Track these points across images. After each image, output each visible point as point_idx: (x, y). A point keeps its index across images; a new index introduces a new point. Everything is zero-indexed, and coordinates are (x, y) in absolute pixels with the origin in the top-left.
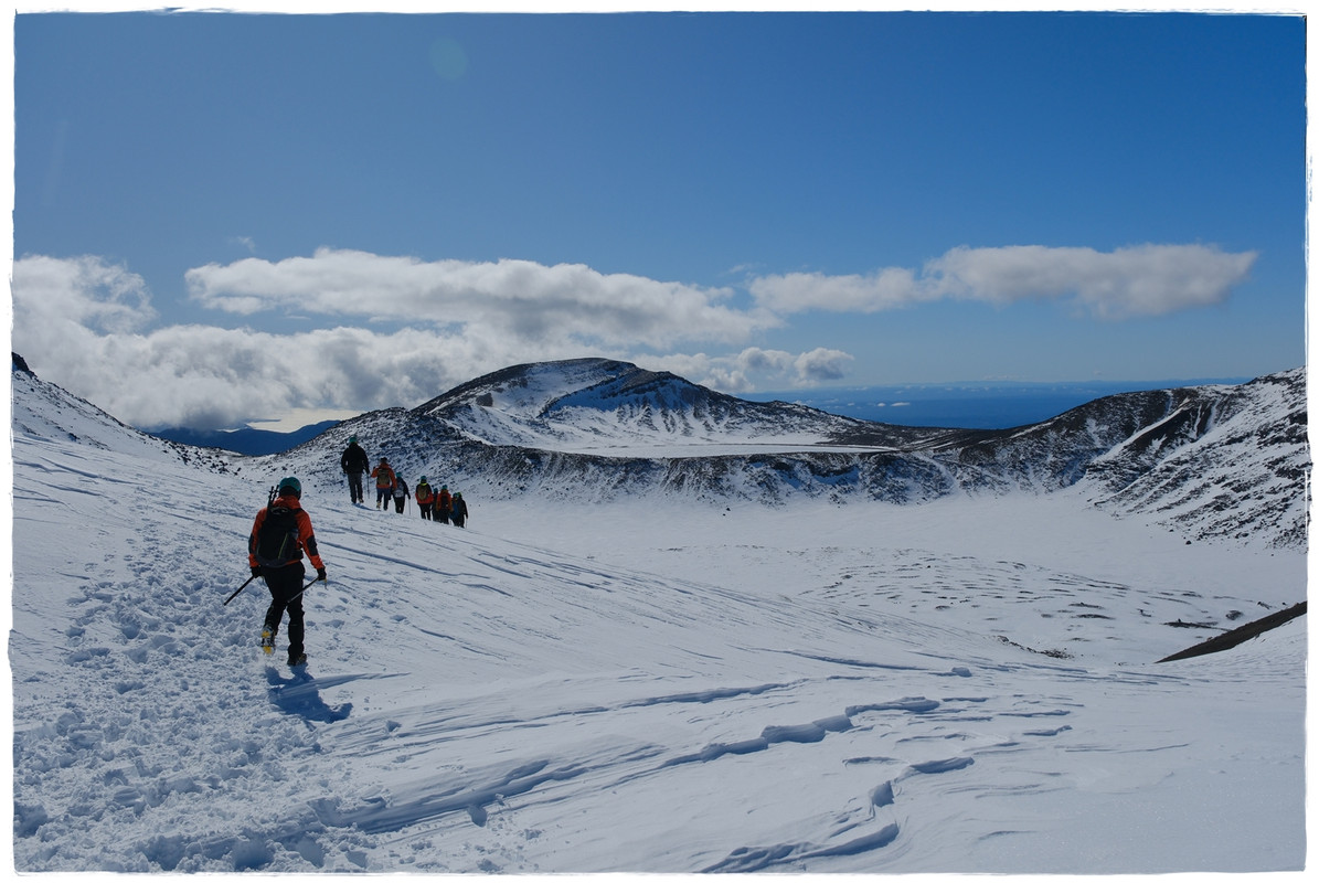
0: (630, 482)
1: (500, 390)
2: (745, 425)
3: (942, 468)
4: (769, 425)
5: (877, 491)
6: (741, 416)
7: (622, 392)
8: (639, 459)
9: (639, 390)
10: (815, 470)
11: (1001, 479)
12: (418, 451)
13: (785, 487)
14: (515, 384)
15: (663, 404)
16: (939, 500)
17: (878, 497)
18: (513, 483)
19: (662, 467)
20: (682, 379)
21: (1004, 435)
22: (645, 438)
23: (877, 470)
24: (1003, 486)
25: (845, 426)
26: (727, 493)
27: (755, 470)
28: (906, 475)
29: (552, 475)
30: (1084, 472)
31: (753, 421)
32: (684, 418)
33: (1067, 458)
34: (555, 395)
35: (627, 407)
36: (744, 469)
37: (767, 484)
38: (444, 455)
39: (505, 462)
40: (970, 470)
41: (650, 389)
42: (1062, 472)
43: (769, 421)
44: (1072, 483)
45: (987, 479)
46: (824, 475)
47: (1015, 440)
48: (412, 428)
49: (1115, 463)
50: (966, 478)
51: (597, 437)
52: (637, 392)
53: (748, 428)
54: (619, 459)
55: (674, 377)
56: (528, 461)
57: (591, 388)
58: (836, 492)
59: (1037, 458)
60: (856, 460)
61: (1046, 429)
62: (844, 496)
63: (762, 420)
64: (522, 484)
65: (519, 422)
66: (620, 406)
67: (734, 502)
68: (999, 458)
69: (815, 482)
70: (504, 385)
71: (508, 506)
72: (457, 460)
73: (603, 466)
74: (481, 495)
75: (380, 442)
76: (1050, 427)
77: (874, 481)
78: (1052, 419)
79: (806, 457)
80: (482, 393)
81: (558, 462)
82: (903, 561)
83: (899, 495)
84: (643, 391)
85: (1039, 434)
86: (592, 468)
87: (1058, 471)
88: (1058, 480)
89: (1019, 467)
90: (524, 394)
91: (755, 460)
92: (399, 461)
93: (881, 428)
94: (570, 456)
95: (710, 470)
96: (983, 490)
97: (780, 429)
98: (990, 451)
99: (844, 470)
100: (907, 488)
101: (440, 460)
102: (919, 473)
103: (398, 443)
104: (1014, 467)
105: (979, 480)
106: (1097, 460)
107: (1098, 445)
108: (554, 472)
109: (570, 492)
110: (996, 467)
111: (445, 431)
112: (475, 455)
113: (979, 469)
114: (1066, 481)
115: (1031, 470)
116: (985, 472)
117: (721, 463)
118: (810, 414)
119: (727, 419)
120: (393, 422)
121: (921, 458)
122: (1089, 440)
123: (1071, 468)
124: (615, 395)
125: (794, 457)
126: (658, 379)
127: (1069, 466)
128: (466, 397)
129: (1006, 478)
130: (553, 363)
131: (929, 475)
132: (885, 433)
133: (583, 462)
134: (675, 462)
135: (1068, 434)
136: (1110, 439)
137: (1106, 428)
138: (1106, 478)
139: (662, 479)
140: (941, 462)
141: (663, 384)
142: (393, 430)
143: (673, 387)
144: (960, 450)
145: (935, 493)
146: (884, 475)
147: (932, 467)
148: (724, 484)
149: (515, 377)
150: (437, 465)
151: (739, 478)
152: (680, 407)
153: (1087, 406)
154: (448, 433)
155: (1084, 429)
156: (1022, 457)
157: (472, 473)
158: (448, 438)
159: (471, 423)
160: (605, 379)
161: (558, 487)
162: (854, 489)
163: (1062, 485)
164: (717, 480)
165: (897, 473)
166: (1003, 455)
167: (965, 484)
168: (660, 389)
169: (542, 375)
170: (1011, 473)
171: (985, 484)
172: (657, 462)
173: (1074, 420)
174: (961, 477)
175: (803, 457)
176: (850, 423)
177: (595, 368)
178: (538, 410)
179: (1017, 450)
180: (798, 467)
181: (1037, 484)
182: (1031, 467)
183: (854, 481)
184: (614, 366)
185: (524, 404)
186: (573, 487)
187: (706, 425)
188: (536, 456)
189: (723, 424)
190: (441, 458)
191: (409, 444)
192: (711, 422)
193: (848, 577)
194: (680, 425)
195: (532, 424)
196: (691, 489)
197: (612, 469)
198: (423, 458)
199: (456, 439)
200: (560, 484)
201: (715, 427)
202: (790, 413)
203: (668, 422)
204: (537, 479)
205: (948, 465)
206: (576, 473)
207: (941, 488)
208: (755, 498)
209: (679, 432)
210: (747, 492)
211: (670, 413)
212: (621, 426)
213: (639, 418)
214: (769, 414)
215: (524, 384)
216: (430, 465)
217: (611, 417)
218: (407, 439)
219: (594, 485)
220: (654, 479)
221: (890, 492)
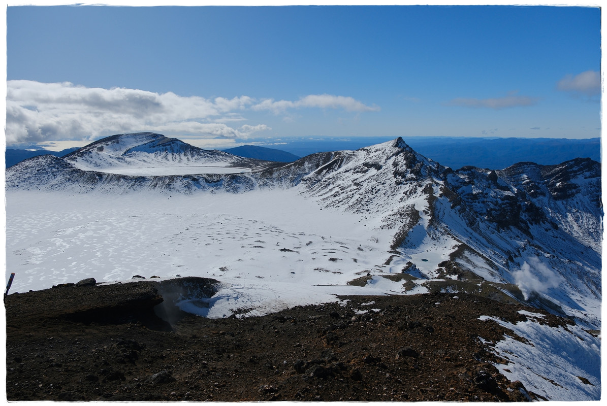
0: (136, 186)
1: (107, 145)
2: (202, 159)
3: (253, 179)
4: (211, 159)
5: (228, 189)
6: (201, 155)
7: (157, 145)
8: (141, 177)
9: (164, 145)
10: (207, 181)
11: (273, 184)
12: (53, 173)
13: (194, 188)
14: (114, 142)
15: (173, 151)
16: (250, 192)
17: (228, 191)
18: (89, 186)
19: (150, 180)
20: (181, 141)
23: (229, 181)
24: (273, 186)
26: (172, 190)
27: (185, 181)
28: (239, 183)
29: (106, 183)
30: (300, 181)
31: (205, 157)
32: (180, 156)
33: (296, 176)
34: (130, 147)
35: (159, 152)
36: (180, 181)
37: (188, 187)
38: (63, 175)
39: (88, 178)
40: (263, 180)
41: (168, 145)
42: (293, 181)
43: (211, 157)
44: (296, 185)
45: (268, 184)
46: (210, 183)
47: (281, 169)
48: (52, 163)
49: (310, 178)
50: (261, 183)
52: (163, 146)
53: (203, 160)
54: (133, 177)
55: (178, 140)
56: (97, 177)
57: (145, 144)
58: (213, 189)
59: (286, 176)
60: (223, 177)
61: (291, 166)
62: (215, 191)
63: (209, 157)
64: (93, 187)
65: (112, 158)
66: (156, 151)
67: (174, 193)
68: (273, 176)
69: (206, 185)
70: (109, 143)
71: (85, 196)
72: (69, 177)
73: (127, 179)
74: (75, 191)
75: (37, 169)
76: (293, 165)
77: (228, 185)
78: (294, 162)
79: (205, 176)
80: (99, 145)
81: (109, 178)
83: (236, 190)
84: (166, 145)
85: (289, 167)
86: (122, 180)
87: (292, 181)
88: (292, 184)
89: (280, 179)
90: (117, 146)
91: (186, 177)
92: (44, 177)
94: (115, 175)
95: (167, 181)
96: (266, 188)
97: (214, 160)
98: (272, 173)
99: (218, 181)
100: (239, 188)
101: (61, 177)
102: (245, 182)
103: (45, 170)
104: (278, 179)
105: (265, 184)
106: (306, 177)
107: (307, 171)
108: (107, 182)
109: (111, 190)
110: (272, 179)
111: (66, 165)
112: (76, 175)
113: (266, 180)
114: (294, 185)
115: (283, 181)
116: (268, 181)
117: (172, 178)
119: (196, 156)
120: (45, 161)
121: (246, 176)
122: (304, 170)
123: (296, 180)
124: (154, 147)
125: (200, 176)
126: (172, 141)
127: (296, 179)
128: (93, 147)
129: (275, 183)
130: (131, 134)
131: (248, 182)
133: (119, 178)
134: (155, 177)
135: (298, 167)
136: (311, 169)
137: (311, 165)
138: (307, 184)
139: (149, 184)
140: (254, 177)
141: (173, 143)
142: (44, 164)
143: (177, 144)
144: (261, 173)
145: (249, 190)
146: (232, 183)
147: (250, 179)
148: (172, 187)
149: (114, 140)
150: (60, 179)
151: (178, 184)
152: (179, 152)
153: (307, 157)
154: (67, 165)
155: (304, 166)
156: (281, 176)
157: (73, 182)
158: (66, 168)
159: (90, 159)
160: (151, 141)
161: (107, 188)
162: (220, 188)
163: (292, 186)
164: (169, 185)
165: (237, 182)
166: (275, 175)
167: (260, 186)
168: (172, 145)
169: (126, 139)
170: (276, 181)
171: (267, 186)
172: (148, 178)
173: (301, 162)
174: (259, 183)
177: (148, 137)
178: (122, 152)
179: (280, 173)
180: (201, 179)
181: (284, 186)
182: (283, 179)
183: (221, 185)
184: (155, 136)
185: (117, 150)
186: (113, 188)
187: (188, 159)
188: (100, 175)
189: (194, 158)
190: (62, 176)
191: (49, 170)
192: (190, 157)
193: (187, 229)
194: (178, 158)
195: (118, 158)
196: (159, 189)
197: (130, 181)
198: (54, 176)
199: (70, 168)
200: (107, 186)
201: (191, 159)
202: (219, 154)
203: (174, 157)
204: (99, 185)
205: (256, 178)
206: (116, 182)
207: (252, 187)
208: (182, 192)
209: (177, 161)
210: (180, 189)
211: (175, 154)
212: (155, 159)
213: (163, 156)
214: (211, 155)
215: (118, 142)
216: (56, 179)
217: (152, 155)
218: (49, 168)
219: (122, 187)
220: (146, 184)
221: (232, 189)
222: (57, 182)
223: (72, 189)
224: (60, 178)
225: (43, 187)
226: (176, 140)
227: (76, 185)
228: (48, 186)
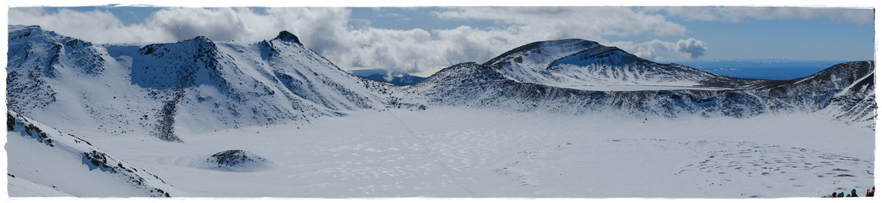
0: (593, 103)
1: (527, 55)
3: (760, 99)
4: (668, 76)
5: (726, 111)
6: (654, 71)
7: (591, 57)
8: (598, 92)
9: (600, 56)
10: (693, 99)
11: (790, 105)
12: (481, 85)
13: (677, 108)
14: (534, 51)
15: (612, 63)
16: (759, 116)
17: (727, 114)
18: (530, 103)
19: (610, 96)
20: (623, 51)
21: (791, 83)
22: (603, 82)
23: (726, 100)
24: (791, 108)
25: (708, 77)
26: (645, 110)
27: (661, 99)
28: (741, 103)
29: (551, 99)
30: (830, 102)
31: (660, 74)
32: (623, 71)
33: (822, 95)
34: (555, 58)
35: (593, 65)
36: (655, 98)
37: (667, 106)
39: (526, 92)
40: (774, 100)
41: (606, 56)
42: (820, 102)
43: (668, 74)
44: (825, 107)
45: (783, 105)
46: (698, 102)
47: (796, 85)
48: (478, 73)
49: (846, 97)
50: (772, 104)
51: (577, 80)
52: (598, 57)
53: (657, 77)
54: (587, 91)
55: (619, 50)
56: (538, 91)
57: (574, 55)
58: (704, 111)
59: (807, 94)
60: (715, 94)
61: (811, 80)
62: (708, 113)
63: (665, 73)
64: (535, 103)
65: (536, 72)
66: (590, 64)
67: (649, 115)
68: (788, 94)
69: (693, 105)
70: (529, 52)
71: (527, 115)
72: (501, 90)
73: (579, 95)
74: (513, 108)
75: (462, 79)
76: (814, 79)
77: (724, 106)
78: (814, 75)
79: (688, 92)
80: (517, 56)
81: (555, 92)
82: (742, 148)
83: (738, 113)
84: (603, 57)
85: (808, 82)
86: (573, 95)
87: (818, 101)
88: (818, 105)
89: (799, 99)
90: (539, 57)
91: (661, 93)
92: (471, 90)
93: (727, 79)
94: (561, 89)
95: (636, 98)
96: (781, 110)
97: (674, 78)
98: (784, 91)
99: (709, 99)
100: (742, 110)
101: (492, 90)
102: (748, 102)
103: (471, 80)
104: (796, 99)
105: (779, 106)
106: (837, 95)
107: (837, 88)
108: (552, 97)
109: (560, 108)
110: (787, 98)
111: (495, 75)
112: (510, 87)
113: (779, 100)
114: (822, 106)
115: (804, 101)
116: (782, 101)
117: (642, 94)
118: (690, 71)
119: (646, 72)
120: (469, 69)
121: (749, 94)
122: (832, 86)
123: (824, 99)
124: (587, 58)
125: (682, 92)
126: (610, 51)
127: (823, 98)
128: (509, 58)
129: (792, 104)
130: (553, 41)
131: (753, 102)
132: (729, 81)
133: (568, 92)
134: (618, 93)
135: (823, 83)
136: (842, 84)
137: (840, 79)
138: (841, 104)
139: (610, 102)
140: (759, 96)
141: (612, 53)
142: (469, 73)
143: (618, 55)
144: (769, 90)
145: (757, 112)
146: (730, 103)
147: (755, 98)
148: (644, 106)
149: (534, 48)
150: (490, 93)
151: (652, 102)
152: (621, 65)
153: (831, 68)
154: (497, 76)
155: (830, 80)
156: (800, 94)
157: (508, 97)
158: (496, 78)
159: (510, 71)
160: (582, 50)
161: (554, 106)
162: (714, 110)
163: (820, 108)
164: (641, 103)
165: (737, 101)
166: (790, 93)
167: (772, 107)
168: (611, 56)
169: (549, 47)
170: (794, 102)
171: (782, 107)
172: (608, 93)
173: (825, 75)
174: (770, 104)
175: (687, 92)
176: (711, 76)
177: (576, 44)
178: (546, 66)
179: (797, 90)
180: (684, 97)
181: (808, 107)
182: (804, 99)
183: (714, 105)
184: (587, 43)
185: (539, 62)
186: (562, 106)
187: (636, 76)
188: (542, 89)
189: (644, 75)
190: (493, 88)
191: (476, 81)
192: (637, 73)
193: (712, 157)
194: (621, 75)
195: (543, 73)
196: (626, 108)
197: (584, 97)
198: (483, 88)
199: (501, 79)
200: (555, 104)
201: (640, 76)
202: (679, 69)
203: (615, 73)
204: (543, 101)
205: (763, 97)
206: (564, 98)
207: (760, 109)
208: (660, 113)
209: (620, 79)
210: (656, 110)
211: (616, 68)
212: (590, 75)
213: (600, 71)
214: (668, 70)
215: (539, 52)
216: (486, 92)
217: (585, 70)
218: (476, 78)
219: (573, 105)
220: (606, 102)
221: (733, 111)
222: (487, 97)
223: (508, 106)
224: (490, 91)
225: (471, 103)
226: (616, 49)
227: (511, 101)
228: (477, 101)
